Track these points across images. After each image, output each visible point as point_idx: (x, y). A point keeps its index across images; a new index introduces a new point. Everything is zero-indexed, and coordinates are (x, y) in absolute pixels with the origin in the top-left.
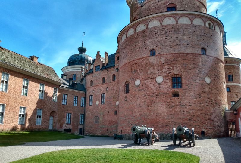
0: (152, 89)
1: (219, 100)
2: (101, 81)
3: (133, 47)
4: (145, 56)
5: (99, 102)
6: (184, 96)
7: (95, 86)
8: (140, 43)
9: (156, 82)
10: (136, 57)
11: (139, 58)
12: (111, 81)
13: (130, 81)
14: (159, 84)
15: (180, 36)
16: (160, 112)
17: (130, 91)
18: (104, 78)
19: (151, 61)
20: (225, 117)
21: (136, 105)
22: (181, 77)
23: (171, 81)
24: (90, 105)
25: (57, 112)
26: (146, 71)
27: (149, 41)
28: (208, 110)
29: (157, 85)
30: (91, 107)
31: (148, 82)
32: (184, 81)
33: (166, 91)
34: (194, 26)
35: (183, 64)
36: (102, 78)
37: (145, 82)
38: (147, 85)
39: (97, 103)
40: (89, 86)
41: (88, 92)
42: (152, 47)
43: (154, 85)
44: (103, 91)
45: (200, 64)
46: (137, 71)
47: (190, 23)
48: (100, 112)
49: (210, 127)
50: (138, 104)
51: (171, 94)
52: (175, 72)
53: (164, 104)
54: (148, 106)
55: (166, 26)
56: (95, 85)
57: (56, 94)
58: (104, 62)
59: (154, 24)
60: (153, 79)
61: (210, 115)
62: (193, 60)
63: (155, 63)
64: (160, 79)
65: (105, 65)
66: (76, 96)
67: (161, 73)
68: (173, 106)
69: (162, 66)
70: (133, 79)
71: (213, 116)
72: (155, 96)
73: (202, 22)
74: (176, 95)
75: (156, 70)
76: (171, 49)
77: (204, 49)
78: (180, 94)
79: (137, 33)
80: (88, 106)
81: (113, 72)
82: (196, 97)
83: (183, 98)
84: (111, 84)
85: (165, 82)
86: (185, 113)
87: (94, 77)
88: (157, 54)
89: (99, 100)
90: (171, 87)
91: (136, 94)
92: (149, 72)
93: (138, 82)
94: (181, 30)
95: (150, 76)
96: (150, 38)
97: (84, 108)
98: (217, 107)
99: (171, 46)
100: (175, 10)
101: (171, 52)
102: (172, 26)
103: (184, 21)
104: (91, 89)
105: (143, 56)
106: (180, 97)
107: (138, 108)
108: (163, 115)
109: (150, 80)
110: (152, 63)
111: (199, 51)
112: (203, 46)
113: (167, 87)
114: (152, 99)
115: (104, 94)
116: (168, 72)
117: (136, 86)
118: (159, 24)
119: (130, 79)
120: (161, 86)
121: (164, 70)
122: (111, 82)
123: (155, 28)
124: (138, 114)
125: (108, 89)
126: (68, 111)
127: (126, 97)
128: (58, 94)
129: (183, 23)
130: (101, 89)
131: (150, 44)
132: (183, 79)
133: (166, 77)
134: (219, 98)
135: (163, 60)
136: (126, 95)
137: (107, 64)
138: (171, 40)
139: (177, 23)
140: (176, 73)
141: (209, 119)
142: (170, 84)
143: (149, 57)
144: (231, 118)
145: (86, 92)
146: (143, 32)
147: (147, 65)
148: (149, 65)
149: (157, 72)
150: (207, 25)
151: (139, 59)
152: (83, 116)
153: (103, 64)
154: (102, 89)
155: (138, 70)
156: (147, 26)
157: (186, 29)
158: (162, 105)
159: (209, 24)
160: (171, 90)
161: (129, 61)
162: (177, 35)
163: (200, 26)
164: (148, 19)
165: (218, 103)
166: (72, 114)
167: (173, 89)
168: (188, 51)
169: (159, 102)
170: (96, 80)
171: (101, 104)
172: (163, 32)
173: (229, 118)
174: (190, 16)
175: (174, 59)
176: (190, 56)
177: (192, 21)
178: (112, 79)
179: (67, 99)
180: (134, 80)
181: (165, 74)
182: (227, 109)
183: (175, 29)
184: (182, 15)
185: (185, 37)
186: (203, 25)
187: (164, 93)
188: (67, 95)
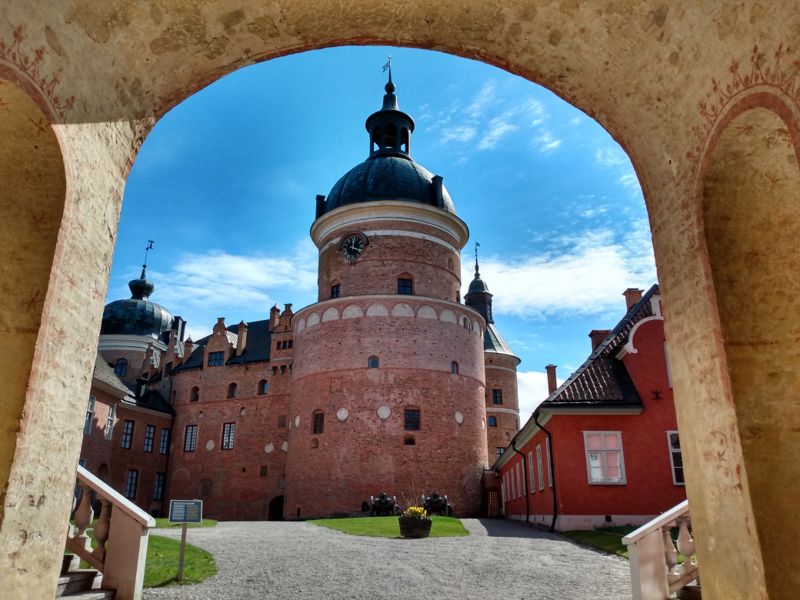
0: (370, 429)
1: (475, 452)
2: (225, 393)
3: (335, 344)
4: (360, 366)
5: (216, 443)
6: (422, 444)
7: (205, 403)
8: (350, 341)
9: (378, 417)
10: (341, 366)
11: (347, 367)
12: (256, 394)
13: (326, 410)
14: (383, 420)
15: (420, 338)
16: (383, 472)
17: (325, 430)
18: (233, 386)
19: (370, 377)
20: (483, 481)
21: (338, 457)
22: (419, 411)
23: (403, 417)
24: (188, 449)
25: (109, 467)
26: (360, 395)
27: (368, 340)
28: (458, 470)
29: (379, 422)
30: (188, 457)
31: (364, 416)
32: (424, 419)
33: (394, 434)
34: (442, 323)
35: (424, 389)
36: (227, 385)
37: (359, 415)
38: (362, 422)
39: (210, 445)
40: (188, 402)
41: (181, 418)
42: (373, 352)
43: (374, 421)
44: (230, 418)
45: (449, 390)
46: (341, 391)
47: (436, 318)
48: (218, 469)
49: (461, 499)
50: (341, 456)
51: (402, 440)
52: (410, 401)
53: (390, 457)
54: (361, 461)
55: (397, 319)
56: (206, 400)
57: (112, 421)
58: (235, 347)
59: (377, 311)
60: (373, 410)
61: (462, 477)
62: (439, 382)
63: (376, 381)
64: (384, 412)
65: (239, 353)
66: (151, 426)
67: (387, 401)
68: (405, 462)
69: (390, 388)
70: (334, 406)
71: (465, 480)
72: (375, 441)
73: (454, 316)
74: (410, 441)
75: (379, 394)
76: (405, 360)
77: (455, 363)
78: (417, 440)
79: (346, 320)
80: (182, 452)
81: (261, 372)
82: (440, 447)
83: (422, 447)
84: (254, 401)
85: (394, 418)
86: (423, 474)
87: (205, 378)
88: (380, 366)
89: (215, 439)
90: (402, 429)
91: (339, 438)
92: (366, 397)
93: (342, 414)
94: (421, 328)
95: (368, 405)
96: (371, 336)
97: (166, 457)
98: (471, 465)
99: (405, 356)
100: (411, 293)
101: (405, 366)
102: (407, 321)
103: (427, 313)
104: (193, 409)
105: (356, 365)
106: (416, 446)
107: (342, 464)
108: (387, 477)
109: (367, 412)
110: (372, 382)
111: (448, 368)
112: (453, 359)
113: (396, 428)
114: (369, 448)
115: (230, 423)
116: (399, 400)
117: (340, 421)
118: (387, 314)
119: (328, 405)
120: (387, 424)
121: (392, 396)
122: (254, 398)
123: (379, 318)
124: (341, 476)
125: (243, 413)
126: (132, 463)
127: (316, 441)
128: (115, 420)
129: (424, 316)
130: (222, 412)
131: (370, 344)
132: (422, 414)
133: (394, 409)
134: (474, 449)
135: (391, 378)
136: (316, 436)
137: (245, 351)
138: (406, 344)
139: (415, 317)
140: (411, 403)
141: (459, 485)
142: (401, 421)
143: (366, 369)
144: (493, 484)
145: (174, 414)
146: (357, 321)
147: (362, 383)
148: (364, 384)
149: (381, 398)
150: (461, 323)
151: (349, 370)
152: (161, 478)
153: (233, 352)
154: (226, 411)
155: (345, 390)
156: (365, 312)
157: (429, 327)
158: (387, 458)
159: (465, 320)
160: (402, 433)
161: (324, 370)
162: (415, 337)
163: (450, 323)
164: (368, 299)
165: (473, 458)
166: (140, 473)
167: (406, 432)
168: (432, 366)
169: (382, 454)
170: (211, 388)
171: (222, 449)
172: (393, 329)
173: (489, 484)
174: (436, 306)
175: (409, 379)
176: (433, 375)
177: (438, 314)
178: (256, 389)
179: (132, 434)
180: (336, 409)
181: (394, 404)
182: (487, 467)
183: (412, 326)
184: (424, 304)
185: (427, 342)
186: (455, 322)
187: (391, 438)
188: (133, 422)
